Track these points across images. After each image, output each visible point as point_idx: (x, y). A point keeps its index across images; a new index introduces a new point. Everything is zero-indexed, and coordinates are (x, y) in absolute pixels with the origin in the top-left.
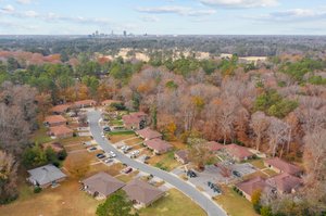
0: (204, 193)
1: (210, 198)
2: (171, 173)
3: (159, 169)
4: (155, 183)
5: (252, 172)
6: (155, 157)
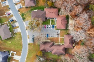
2: (24, 23)
3: (21, 18)
4: (15, 26)
5: (55, 37)
6: (24, 8)
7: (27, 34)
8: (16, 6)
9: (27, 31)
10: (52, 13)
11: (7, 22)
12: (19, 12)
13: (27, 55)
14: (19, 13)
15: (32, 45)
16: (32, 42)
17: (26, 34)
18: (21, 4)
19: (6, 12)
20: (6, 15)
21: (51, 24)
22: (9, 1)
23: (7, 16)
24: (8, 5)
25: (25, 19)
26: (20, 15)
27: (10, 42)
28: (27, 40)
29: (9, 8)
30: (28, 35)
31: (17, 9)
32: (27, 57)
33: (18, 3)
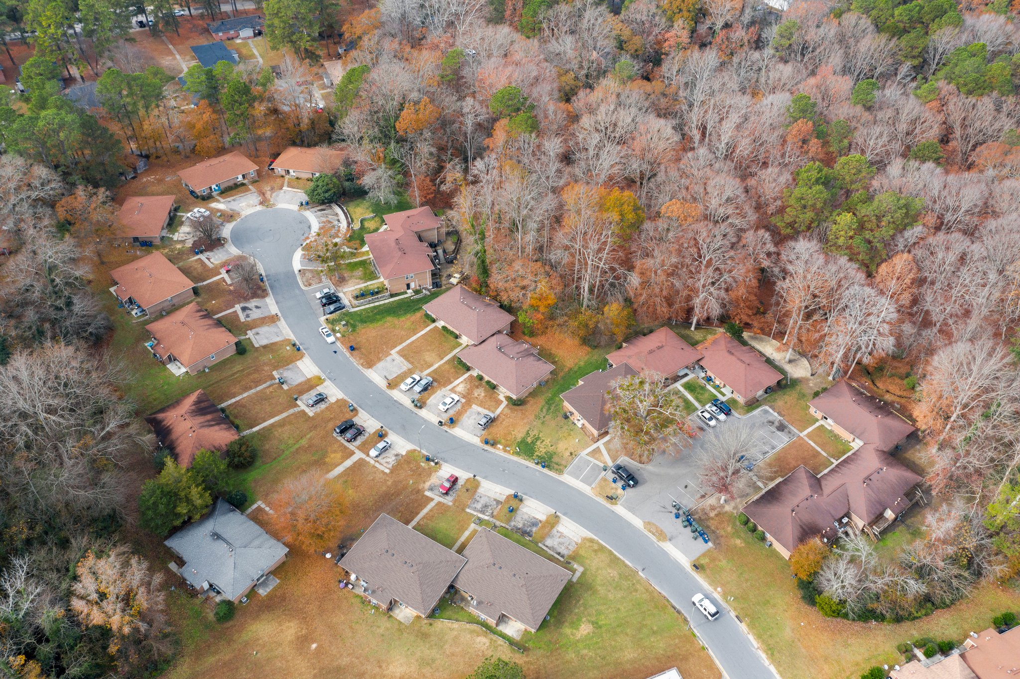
0: (669, 548)
1: (685, 562)
2: (567, 478)
3: (531, 465)
4: (534, 524)
5: (780, 446)
6: (507, 411)
7: (637, 522)
8: (457, 431)
9: (619, 509)
10: (659, 348)
11: (473, 526)
12: (493, 445)
13: (751, 637)
14: (499, 451)
15: (723, 563)
16: (701, 547)
17: (629, 525)
18: (475, 408)
19: (427, 485)
20: (438, 499)
21: (696, 404)
22: (404, 427)
23: (448, 501)
24: (410, 446)
25: (555, 459)
26: (515, 458)
27: (585, 629)
28: (665, 553)
29: (428, 459)
30: (647, 524)
31: (476, 441)
32: (771, 651)
33: (460, 413)
